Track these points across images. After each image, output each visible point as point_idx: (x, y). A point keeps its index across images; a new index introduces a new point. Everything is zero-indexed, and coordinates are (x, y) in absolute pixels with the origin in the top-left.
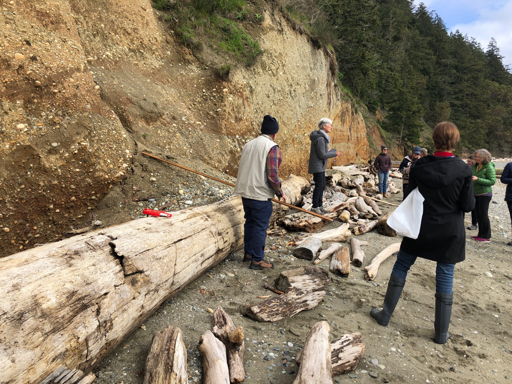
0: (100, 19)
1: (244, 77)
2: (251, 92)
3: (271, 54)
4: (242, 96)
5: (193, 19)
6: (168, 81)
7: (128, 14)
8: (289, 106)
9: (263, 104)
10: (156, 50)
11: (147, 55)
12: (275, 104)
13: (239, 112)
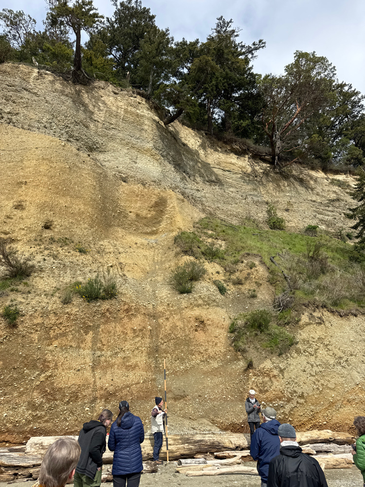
0: (182, 351)
1: (273, 363)
2: (282, 371)
3: (308, 341)
4: (268, 375)
5: (248, 333)
6: (220, 374)
7: (202, 344)
8: (338, 374)
9: (297, 377)
10: (219, 357)
11: (212, 362)
12: (313, 376)
13: (264, 387)
